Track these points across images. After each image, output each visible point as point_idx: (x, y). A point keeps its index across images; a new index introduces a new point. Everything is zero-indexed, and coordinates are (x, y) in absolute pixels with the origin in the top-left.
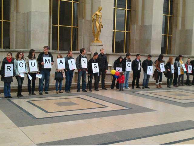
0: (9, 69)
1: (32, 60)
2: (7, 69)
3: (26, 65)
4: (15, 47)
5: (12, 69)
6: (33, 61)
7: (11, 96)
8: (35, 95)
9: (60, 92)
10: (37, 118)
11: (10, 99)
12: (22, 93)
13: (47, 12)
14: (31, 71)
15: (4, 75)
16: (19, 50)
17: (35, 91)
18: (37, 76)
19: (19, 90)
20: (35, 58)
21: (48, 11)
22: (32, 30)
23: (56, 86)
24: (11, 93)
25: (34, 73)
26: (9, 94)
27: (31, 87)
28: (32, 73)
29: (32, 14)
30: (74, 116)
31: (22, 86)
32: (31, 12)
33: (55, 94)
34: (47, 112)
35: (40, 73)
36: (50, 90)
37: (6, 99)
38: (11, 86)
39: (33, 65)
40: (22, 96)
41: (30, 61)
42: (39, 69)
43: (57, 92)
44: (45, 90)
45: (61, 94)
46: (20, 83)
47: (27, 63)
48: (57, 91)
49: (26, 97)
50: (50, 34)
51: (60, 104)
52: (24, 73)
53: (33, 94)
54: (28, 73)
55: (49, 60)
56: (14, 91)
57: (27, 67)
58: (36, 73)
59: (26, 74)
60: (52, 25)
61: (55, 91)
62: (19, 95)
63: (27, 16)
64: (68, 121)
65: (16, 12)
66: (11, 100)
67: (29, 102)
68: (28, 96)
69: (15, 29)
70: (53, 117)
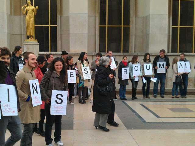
0: (126, 72)
1: (147, 63)
2: (124, 72)
3: (141, 69)
4: (134, 51)
5: (128, 72)
6: (148, 65)
7: (126, 98)
8: (149, 98)
9: (176, 97)
10: (148, 122)
11: (125, 100)
12: (137, 96)
13: (166, 15)
14: (145, 74)
15: (122, 78)
16: (136, 53)
17: (150, 94)
18: (152, 79)
19: (134, 93)
20: (150, 61)
21: (167, 13)
22: (150, 33)
23: (173, 90)
24: (126, 95)
25: (148, 76)
26: (124, 96)
27: (146, 91)
28: (147, 76)
29: (151, 17)
30: (187, 124)
31: (137, 88)
32: (149, 15)
33: (170, 98)
34: (158, 117)
35: (155, 77)
36: (166, 94)
37: (121, 100)
38: (126, 88)
39: (148, 68)
40: (136, 98)
41: (145, 65)
42: (154, 73)
43: (173, 97)
44: (161, 94)
45: (177, 98)
46: (134, 86)
47: (142, 67)
48: (173, 95)
49: (140, 100)
50: (169, 36)
51: (173, 110)
52: (139, 77)
53: (147, 97)
54: (143, 76)
55: (163, 64)
56: (129, 93)
57: (141, 70)
58: (151, 76)
59: (141, 77)
60: (171, 26)
61: (171, 96)
62: (134, 98)
63: (146, 20)
64: (179, 129)
65: (135, 17)
66: (125, 102)
67: (142, 105)
68: (142, 98)
69: (134, 34)
70: (163, 123)
